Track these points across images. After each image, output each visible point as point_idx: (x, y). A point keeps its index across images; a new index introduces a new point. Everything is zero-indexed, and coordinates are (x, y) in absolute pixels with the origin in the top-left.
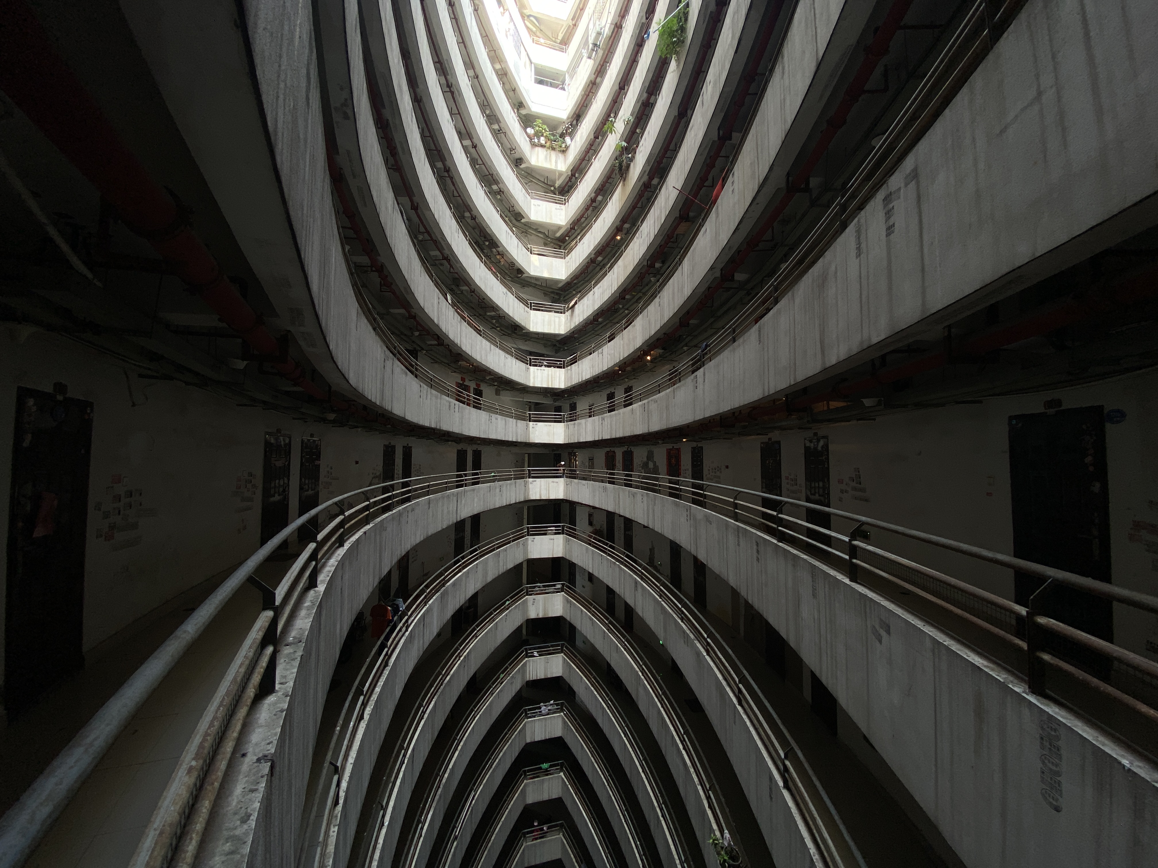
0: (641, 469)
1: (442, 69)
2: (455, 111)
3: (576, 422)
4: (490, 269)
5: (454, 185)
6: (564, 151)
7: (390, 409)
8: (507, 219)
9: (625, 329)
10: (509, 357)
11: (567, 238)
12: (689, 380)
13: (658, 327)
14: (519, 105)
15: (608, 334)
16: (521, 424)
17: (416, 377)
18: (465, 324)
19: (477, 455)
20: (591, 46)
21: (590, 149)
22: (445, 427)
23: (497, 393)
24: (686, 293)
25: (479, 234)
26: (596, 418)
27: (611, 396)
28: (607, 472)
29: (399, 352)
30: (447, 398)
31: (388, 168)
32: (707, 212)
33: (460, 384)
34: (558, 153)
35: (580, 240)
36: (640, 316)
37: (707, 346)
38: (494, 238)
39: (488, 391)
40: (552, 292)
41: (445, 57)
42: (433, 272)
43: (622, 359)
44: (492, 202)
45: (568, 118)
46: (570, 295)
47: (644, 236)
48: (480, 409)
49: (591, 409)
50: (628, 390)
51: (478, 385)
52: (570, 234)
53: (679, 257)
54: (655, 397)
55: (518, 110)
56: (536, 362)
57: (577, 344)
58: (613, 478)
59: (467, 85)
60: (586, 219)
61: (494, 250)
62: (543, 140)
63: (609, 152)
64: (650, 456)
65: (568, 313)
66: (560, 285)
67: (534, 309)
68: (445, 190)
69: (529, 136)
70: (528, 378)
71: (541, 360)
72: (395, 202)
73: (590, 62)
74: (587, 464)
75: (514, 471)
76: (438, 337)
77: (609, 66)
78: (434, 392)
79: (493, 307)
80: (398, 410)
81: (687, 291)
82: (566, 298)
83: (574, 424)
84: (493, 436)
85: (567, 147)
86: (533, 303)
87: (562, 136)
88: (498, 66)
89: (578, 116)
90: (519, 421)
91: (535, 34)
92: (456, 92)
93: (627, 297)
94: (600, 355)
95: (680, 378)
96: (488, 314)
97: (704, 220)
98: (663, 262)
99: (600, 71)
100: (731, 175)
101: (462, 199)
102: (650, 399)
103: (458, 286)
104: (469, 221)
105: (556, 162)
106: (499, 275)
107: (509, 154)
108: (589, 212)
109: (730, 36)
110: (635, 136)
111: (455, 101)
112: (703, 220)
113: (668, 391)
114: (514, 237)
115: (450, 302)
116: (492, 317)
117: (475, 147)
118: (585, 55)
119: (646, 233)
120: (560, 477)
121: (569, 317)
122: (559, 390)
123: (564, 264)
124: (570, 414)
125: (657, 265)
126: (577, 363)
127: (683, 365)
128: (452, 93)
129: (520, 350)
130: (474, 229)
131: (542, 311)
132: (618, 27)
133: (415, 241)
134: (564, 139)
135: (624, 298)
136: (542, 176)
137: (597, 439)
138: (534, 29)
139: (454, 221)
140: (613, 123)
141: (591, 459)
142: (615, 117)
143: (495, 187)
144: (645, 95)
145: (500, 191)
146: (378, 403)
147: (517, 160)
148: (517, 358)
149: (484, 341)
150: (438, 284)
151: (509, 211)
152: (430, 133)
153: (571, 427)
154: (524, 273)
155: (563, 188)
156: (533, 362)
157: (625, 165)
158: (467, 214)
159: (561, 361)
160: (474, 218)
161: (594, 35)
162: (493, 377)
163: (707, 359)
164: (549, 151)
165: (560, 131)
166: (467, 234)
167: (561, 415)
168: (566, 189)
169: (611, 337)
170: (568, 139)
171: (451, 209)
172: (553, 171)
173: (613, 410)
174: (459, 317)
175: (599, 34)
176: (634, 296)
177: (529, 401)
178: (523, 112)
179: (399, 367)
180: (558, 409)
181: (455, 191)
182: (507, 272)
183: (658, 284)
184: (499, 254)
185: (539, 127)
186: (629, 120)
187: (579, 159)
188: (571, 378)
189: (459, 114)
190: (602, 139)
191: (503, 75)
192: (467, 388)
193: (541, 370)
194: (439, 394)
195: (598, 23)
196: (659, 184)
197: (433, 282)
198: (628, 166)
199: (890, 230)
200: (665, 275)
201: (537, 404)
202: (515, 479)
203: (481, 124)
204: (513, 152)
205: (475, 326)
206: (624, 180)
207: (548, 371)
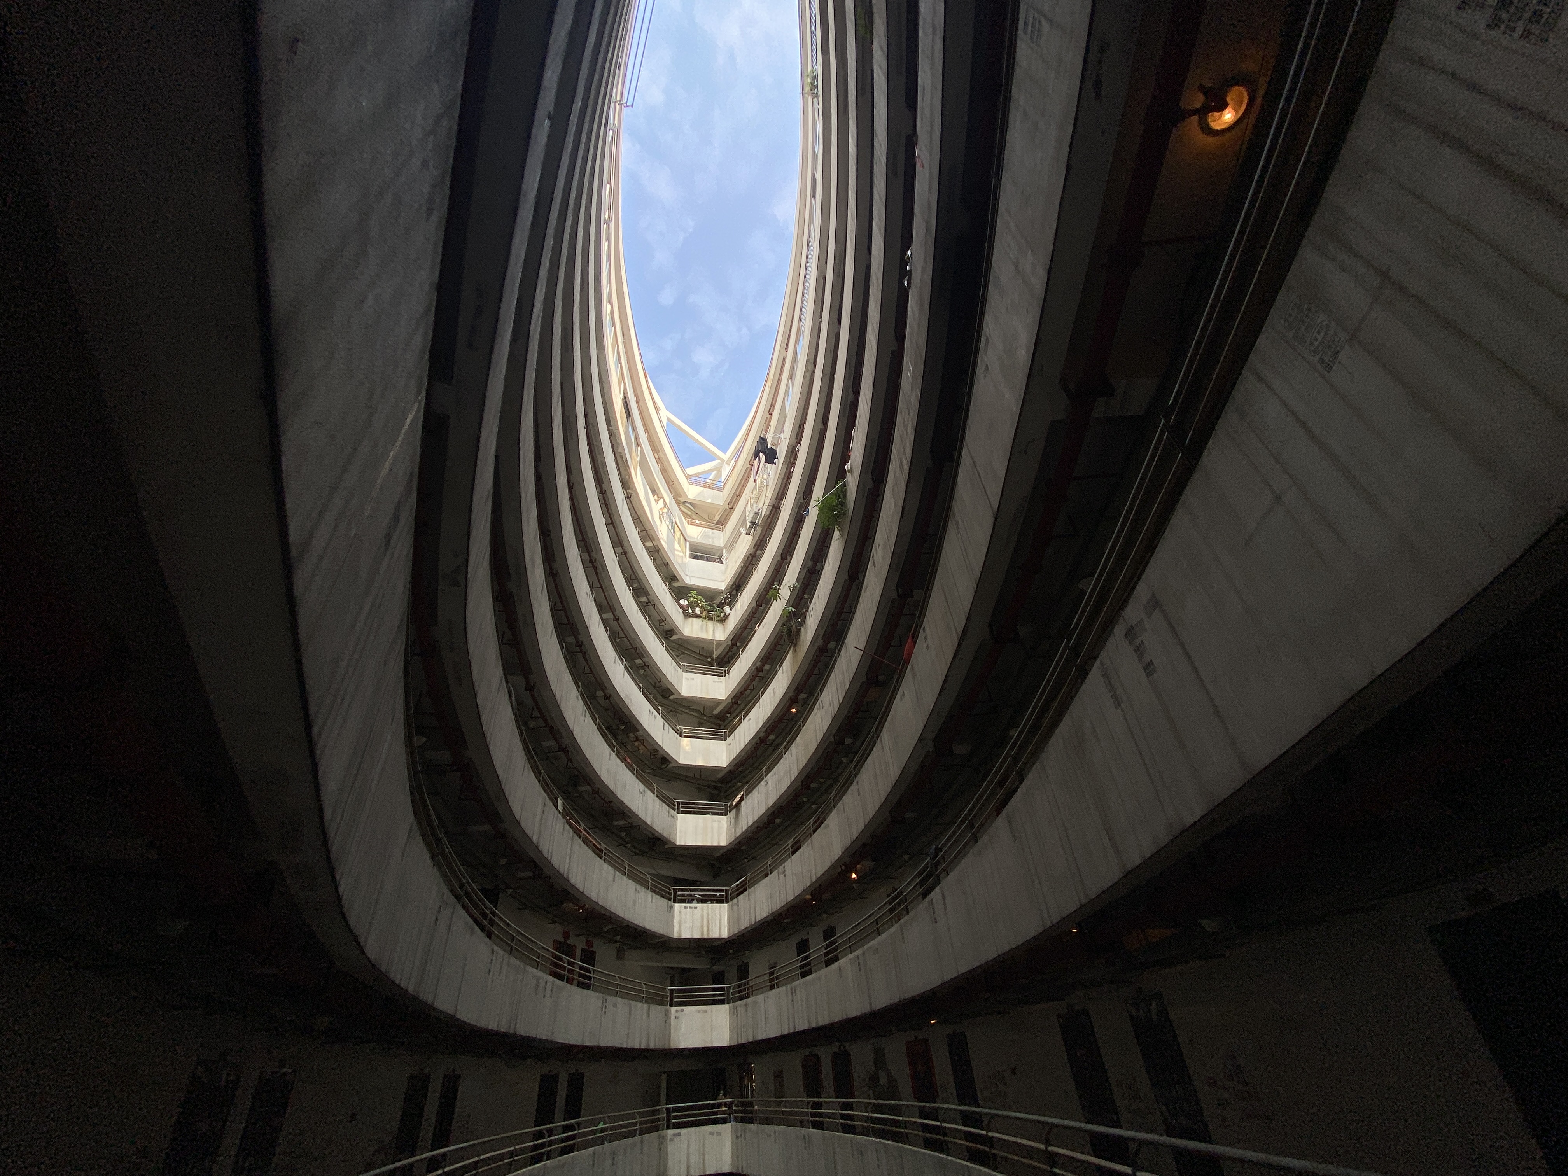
0: (866, 1089)
1: (586, 546)
2: (597, 584)
3: (749, 1000)
4: (623, 760)
5: (586, 661)
6: (723, 620)
7: (430, 1002)
8: (651, 697)
9: (814, 831)
10: (642, 889)
11: (728, 715)
12: (921, 909)
13: (862, 826)
14: (670, 578)
15: (791, 842)
16: (657, 1010)
17: (489, 936)
18: (580, 841)
19: (576, 1083)
20: (749, 524)
21: (753, 617)
22: (524, 1029)
23: (620, 955)
24: (892, 774)
25: (613, 717)
26: (782, 989)
27: (803, 947)
28: (809, 1102)
29: (467, 894)
30: (535, 971)
31: (501, 643)
32: (901, 672)
33: (559, 942)
34: (715, 622)
35: (745, 716)
36: (835, 811)
37: (938, 850)
38: (633, 721)
39: (604, 952)
40: (709, 786)
41: (590, 536)
42: (541, 769)
43: (814, 879)
44: (633, 679)
45: (726, 588)
46: (734, 789)
47: (826, 706)
48: (587, 987)
49: (772, 974)
50: (830, 933)
51: (589, 943)
52: (732, 709)
53: (874, 729)
54: (873, 942)
55: (670, 584)
56: (683, 895)
57: (746, 860)
58: (820, 1115)
59: (614, 561)
60: (752, 691)
61: (631, 735)
62: (698, 611)
63: (775, 619)
64: (880, 1060)
65: (732, 815)
66: (720, 775)
67: (683, 812)
68: (574, 667)
69: (681, 607)
70: (670, 922)
71: (692, 890)
72: (504, 679)
73: (750, 538)
74: (771, 1087)
75: (641, 1115)
76: (536, 866)
77: (769, 540)
78: (514, 961)
79: (624, 813)
80: (444, 1003)
81: (894, 772)
82: (729, 792)
83: (746, 1005)
84: (607, 1040)
85: (726, 617)
86: (682, 803)
87: (721, 605)
88: (649, 544)
89: (738, 586)
90: (653, 1007)
91: (690, 516)
92: (600, 567)
93: (813, 785)
94: (782, 877)
95: (907, 907)
96: (616, 823)
97: (899, 682)
98: (855, 737)
99: (760, 545)
100: (921, 631)
101: (595, 677)
102: (866, 947)
103: (576, 786)
104: (602, 701)
105: (714, 632)
106: (635, 767)
107: (658, 627)
108: (754, 683)
109: (893, 504)
110: (803, 601)
111: (597, 575)
112: (897, 682)
113: (892, 930)
114: (659, 717)
115: (560, 808)
116: (621, 829)
117: (617, 619)
118: (744, 532)
119: (828, 703)
120: (724, 1121)
121: (733, 820)
122: (719, 943)
123: (725, 749)
124: (739, 986)
125: (848, 741)
126: (746, 893)
127: (908, 884)
128: (595, 568)
129: (660, 877)
130: (606, 710)
131: (695, 813)
132: (775, 509)
133: (523, 728)
134: (722, 609)
135: (809, 788)
136: (697, 647)
137: (786, 1032)
138: (690, 513)
139: (581, 701)
140: (777, 590)
141: (778, 1075)
142: (780, 584)
143: (638, 661)
144: (810, 563)
145: (645, 665)
146: (411, 989)
147: (667, 631)
148: (654, 892)
149: (606, 866)
150: (547, 786)
151: (655, 687)
152: (563, 606)
153: (741, 1010)
154: (670, 762)
155: (723, 659)
156: (679, 895)
157: (795, 629)
158: (599, 693)
159: (722, 891)
160: (607, 697)
161: (752, 515)
162: (614, 926)
163: (943, 870)
164: (705, 621)
165: (718, 601)
166: (597, 717)
167: (722, 989)
168: (726, 659)
169: (795, 847)
170: (727, 609)
171: (578, 687)
172: (710, 642)
173: (809, 973)
174: (571, 831)
175: (757, 514)
176: (822, 784)
177: (673, 965)
178: (676, 584)
179: (462, 919)
180: (719, 978)
181: (587, 668)
182: (647, 762)
183: (853, 765)
184: (637, 740)
185: (694, 598)
186: (795, 586)
187: (741, 628)
188: (738, 920)
189: (601, 587)
190: (766, 607)
191: (655, 553)
192: (569, 951)
193: (691, 908)
194: (522, 965)
195: (755, 505)
196: (836, 647)
197: (539, 781)
198: (799, 631)
199: (1149, 669)
200: (860, 753)
201: (684, 970)
202: (641, 1133)
203: (626, 598)
204: (663, 623)
205: (594, 845)
206: (795, 645)
207: (702, 909)
